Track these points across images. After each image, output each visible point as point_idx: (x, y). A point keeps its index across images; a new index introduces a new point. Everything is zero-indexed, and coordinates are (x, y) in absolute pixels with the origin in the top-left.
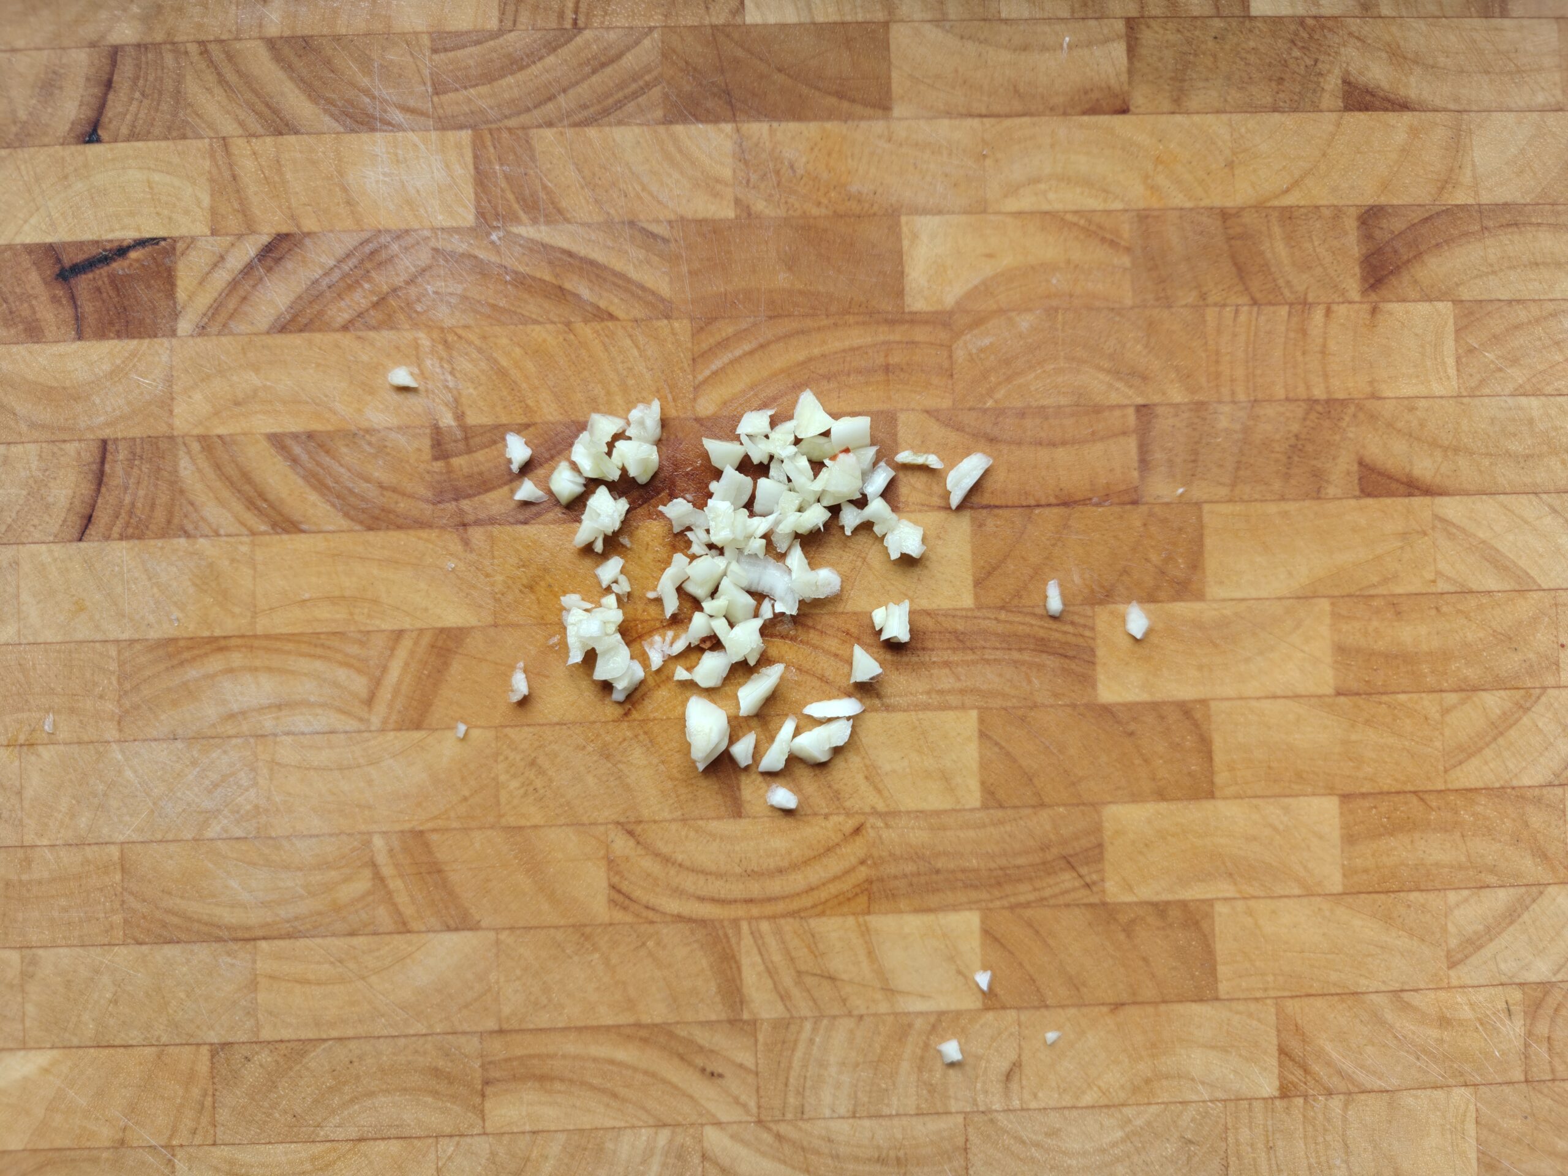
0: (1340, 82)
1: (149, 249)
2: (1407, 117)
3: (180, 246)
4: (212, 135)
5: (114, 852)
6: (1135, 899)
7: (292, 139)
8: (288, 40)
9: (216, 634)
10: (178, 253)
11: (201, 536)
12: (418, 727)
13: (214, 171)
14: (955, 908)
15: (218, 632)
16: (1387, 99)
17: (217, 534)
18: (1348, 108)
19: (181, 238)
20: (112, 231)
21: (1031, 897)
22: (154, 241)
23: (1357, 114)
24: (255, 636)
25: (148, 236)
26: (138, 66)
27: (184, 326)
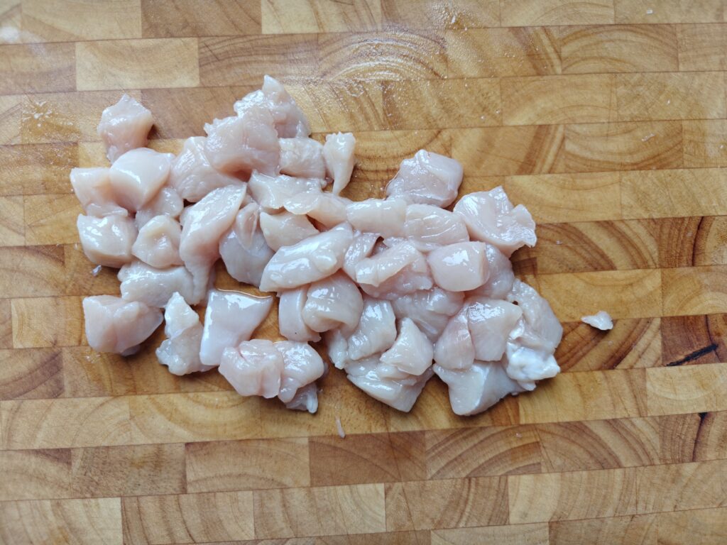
0: (73, 463)
1: (674, 361)
2: (36, 447)
3: (660, 362)
4: (647, 418)
5: (681, 68)
6: (183, 39)
7: (609, 417)
8: (611, 467)
9: (638, 171)
10: (661, 359)
11: (646, 219)
12: (540, 126)
13: (645, 400)
14: (274, 36)
15: (638, 172)
16: (47, 455)
17: (639, 220)
18: (68, 450)
19: (659, 366)
20: (692, 369)
21: (236, 41)
22: (672, 364)
23: (63, 447)
24: (620, 170)
25: (676, 367)
26: (682, 451)
27: (657, 322)
